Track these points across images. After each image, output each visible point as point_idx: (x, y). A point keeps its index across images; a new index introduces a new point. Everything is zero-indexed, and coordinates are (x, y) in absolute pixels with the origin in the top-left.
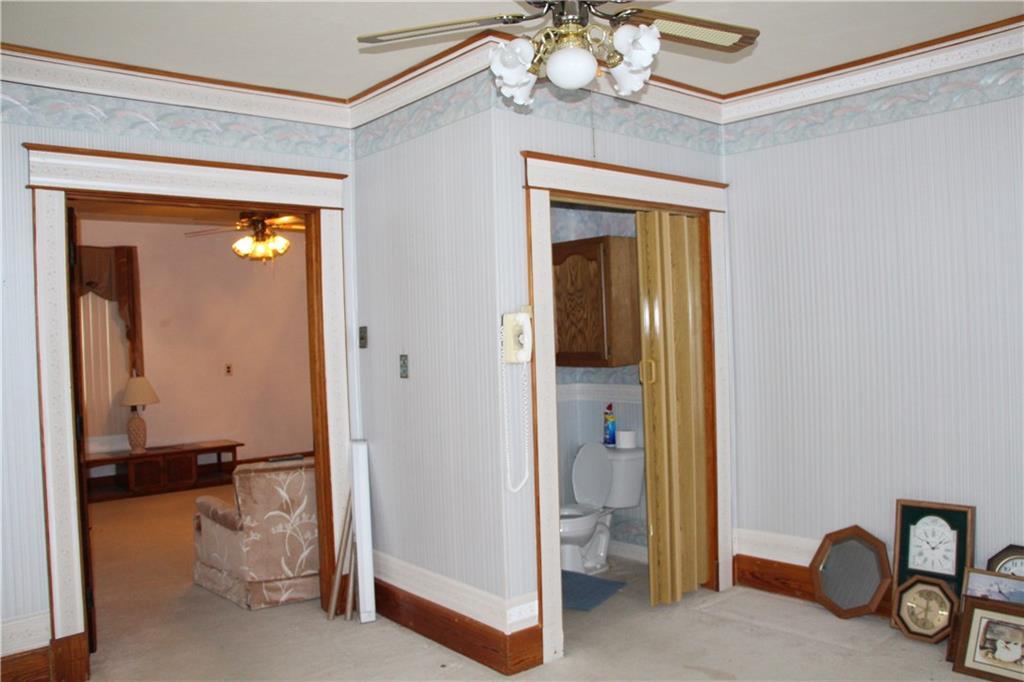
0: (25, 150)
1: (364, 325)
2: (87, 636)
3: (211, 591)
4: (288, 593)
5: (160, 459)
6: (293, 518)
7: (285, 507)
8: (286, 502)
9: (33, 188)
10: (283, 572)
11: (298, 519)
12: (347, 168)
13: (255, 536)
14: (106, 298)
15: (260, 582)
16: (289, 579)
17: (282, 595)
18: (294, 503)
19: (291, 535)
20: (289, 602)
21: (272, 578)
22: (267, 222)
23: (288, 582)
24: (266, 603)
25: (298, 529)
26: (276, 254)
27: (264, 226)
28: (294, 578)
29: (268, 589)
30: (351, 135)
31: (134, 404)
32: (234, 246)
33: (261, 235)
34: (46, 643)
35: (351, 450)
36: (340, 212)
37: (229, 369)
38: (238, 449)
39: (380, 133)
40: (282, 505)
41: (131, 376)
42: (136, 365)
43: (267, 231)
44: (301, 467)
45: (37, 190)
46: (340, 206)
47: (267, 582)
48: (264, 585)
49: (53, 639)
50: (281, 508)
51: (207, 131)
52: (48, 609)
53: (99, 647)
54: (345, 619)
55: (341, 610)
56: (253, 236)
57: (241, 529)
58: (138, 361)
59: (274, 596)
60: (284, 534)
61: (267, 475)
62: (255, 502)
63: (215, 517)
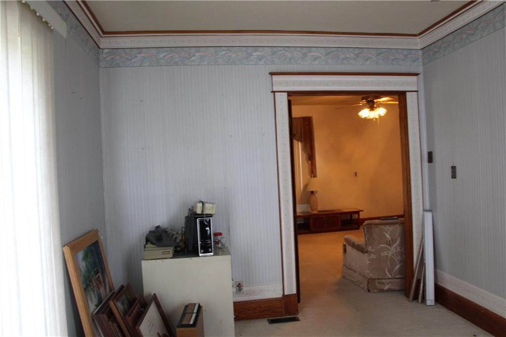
0: (271, 76)
1: (431, 151)
2: (297, 295)
3: (351, 281)
4: (389, 285)
5: (324, 216)
6: (393, 248)
7: (388, 243)
8: (389, 241)
9: (274, 92)
10: (386, 274)
11: (395, 249)
12: (420, 69)
13: (373, 256)
14: (299, 141)
15: (375, 279)
16: (389, 279)
17: (385, 287)
18: (394, 241)
19: (391, 257)
20: (389, 290)
21: (381, 277)
22: (375, 101)
23: (388, 280)
24: (377, 290)
25: (394, 254)
26: (380, 117)
27: (374, 103)
28: (391, 278)
29: (379, 283)
30: (420, 52)
31: (312, 190)
32: (359, 114)
33: (372, 108)
34: (280, 296)
35: (423, 216)
36: (416, 93)
37: (356, 174)
38: (360, 213)
39: (437, 50)
40: (387, 242)
41: (311, 177)
42: (313, 172)
43: (375, 106)
44: (397, 224)
45: (276, 93)
46: (416, 90)
47: (378, 279)
48: (377, 280)
49: (283, 295)
50: (386, 243)
51: (348, 58)
52: (282, 282)
53: (301, 301)
54: (418, 302)
55: (416, 298)
56: (368, 108)
57: (367, 252)
58: (314, 170)
59: (381, 287)
60: (388, 256)
61: (380, 226)
62: (374, 239)
63: (353, 245)
